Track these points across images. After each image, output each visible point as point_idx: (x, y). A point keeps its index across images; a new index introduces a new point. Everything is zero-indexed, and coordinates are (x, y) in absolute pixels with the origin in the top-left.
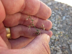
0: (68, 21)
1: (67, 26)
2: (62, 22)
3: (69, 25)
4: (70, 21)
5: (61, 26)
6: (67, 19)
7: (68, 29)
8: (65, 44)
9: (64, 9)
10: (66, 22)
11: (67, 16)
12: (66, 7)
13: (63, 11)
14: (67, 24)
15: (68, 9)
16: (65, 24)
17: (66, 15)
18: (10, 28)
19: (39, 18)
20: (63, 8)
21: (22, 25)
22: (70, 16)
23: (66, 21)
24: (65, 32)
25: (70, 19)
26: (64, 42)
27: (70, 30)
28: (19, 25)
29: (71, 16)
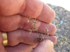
0: (66, 25)
1: (65, 30)
2: (60, 26)
3: (68, 29)
4: (68, 25)
5: (59, 30)
6: (65, 23)
7: (67, 34)
8: (65, 49)
9: (61, 14)
10: (64, 27)
11: (65, 21)
12: (63, 11)
13: (60, 15)
14: (65, 28)
15: (65, 13)
16: (63, 29)
17: (63, 19)
18: (7, 33)
19: (41, 21)
20: (60, 12)
21: (22, 29)
22: (67, 20)
23: (64, 25)
24: (63, 36)
25: (68, 24)
26: (63, 47)
27: (69, 34)
28: (19, 29)
29: (69, 21)
